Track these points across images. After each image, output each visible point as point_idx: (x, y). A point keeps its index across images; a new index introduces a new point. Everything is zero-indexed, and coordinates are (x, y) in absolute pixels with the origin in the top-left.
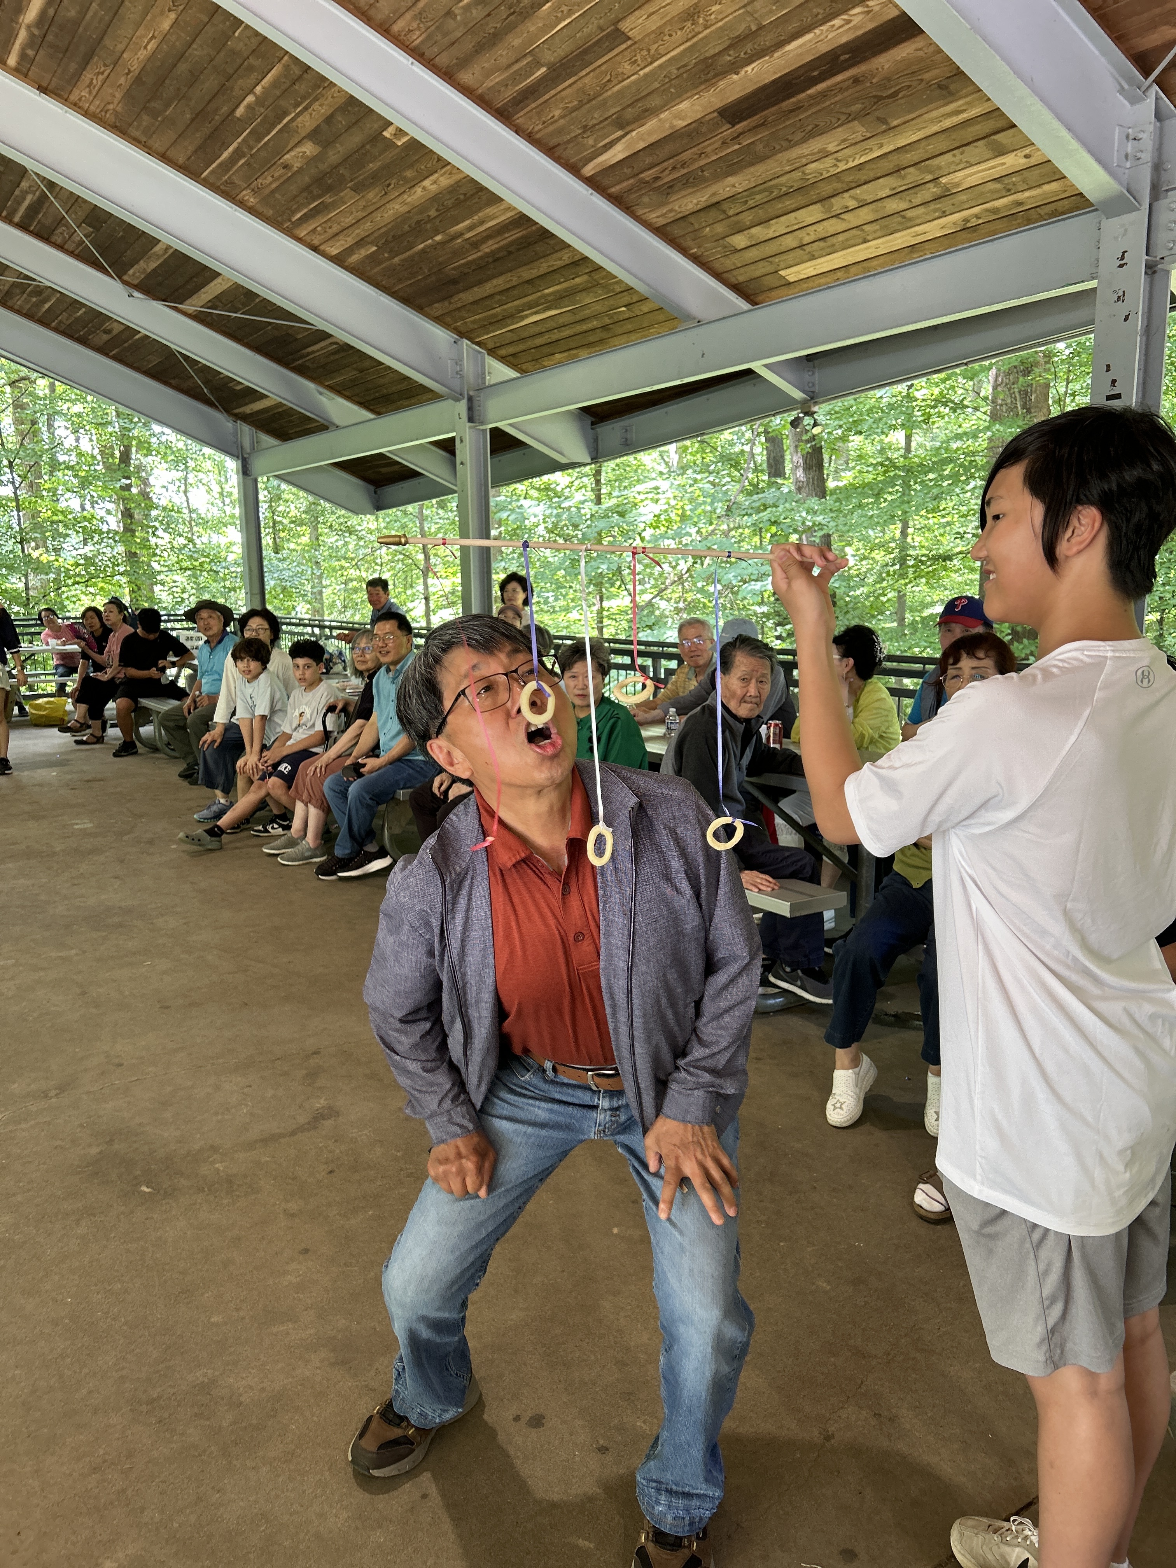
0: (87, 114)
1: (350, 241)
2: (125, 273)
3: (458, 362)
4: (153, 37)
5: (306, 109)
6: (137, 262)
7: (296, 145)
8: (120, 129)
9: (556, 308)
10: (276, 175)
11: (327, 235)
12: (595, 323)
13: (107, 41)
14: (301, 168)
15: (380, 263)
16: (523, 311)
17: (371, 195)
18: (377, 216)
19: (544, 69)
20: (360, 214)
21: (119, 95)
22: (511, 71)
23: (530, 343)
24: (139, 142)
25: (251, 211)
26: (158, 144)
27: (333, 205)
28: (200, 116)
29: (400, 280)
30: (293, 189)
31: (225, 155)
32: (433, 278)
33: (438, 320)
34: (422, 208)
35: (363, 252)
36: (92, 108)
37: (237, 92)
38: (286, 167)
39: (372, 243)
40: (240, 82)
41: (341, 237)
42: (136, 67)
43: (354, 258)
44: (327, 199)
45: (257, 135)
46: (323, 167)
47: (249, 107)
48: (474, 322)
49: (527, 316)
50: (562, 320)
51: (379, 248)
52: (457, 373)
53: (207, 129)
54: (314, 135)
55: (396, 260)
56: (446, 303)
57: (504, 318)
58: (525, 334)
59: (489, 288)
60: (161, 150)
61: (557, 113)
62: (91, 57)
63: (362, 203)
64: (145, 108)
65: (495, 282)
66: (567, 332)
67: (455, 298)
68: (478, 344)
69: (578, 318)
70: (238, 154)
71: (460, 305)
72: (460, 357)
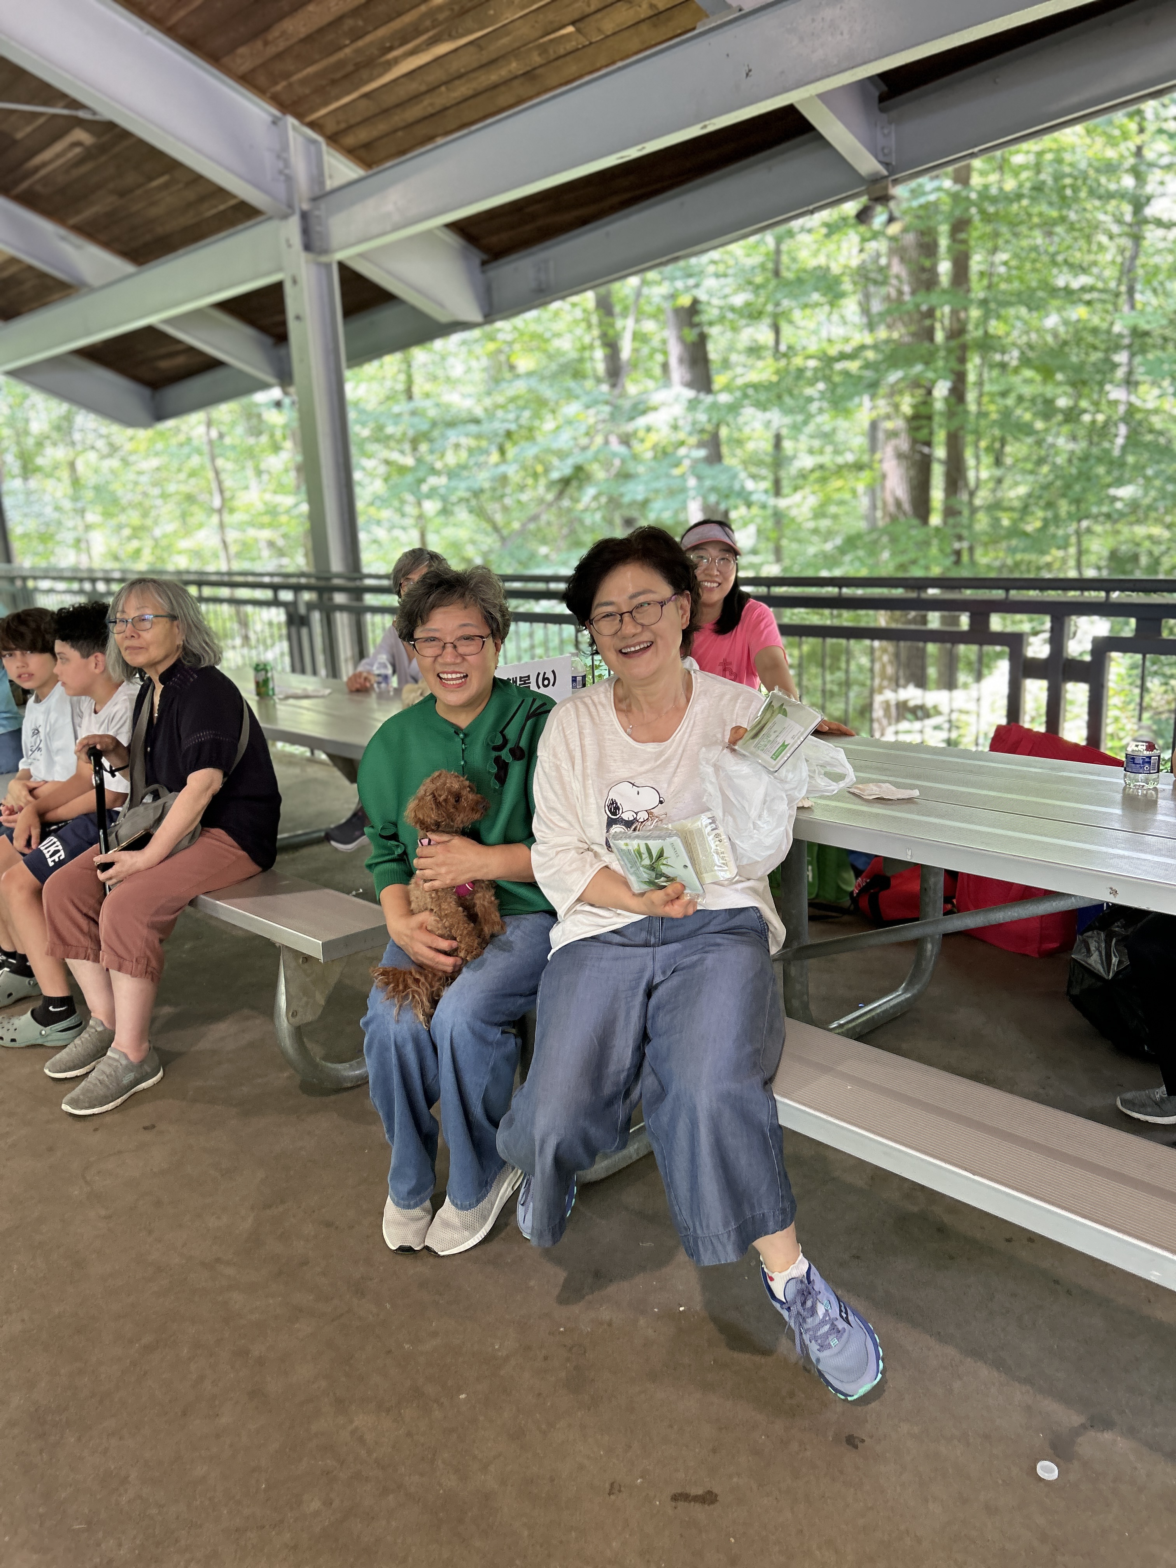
3: (282, 153)
9: (452, 37)
12: (515, 66)
16: (391, 49)
23: (399, 118)
33: (247, 80)
48: (303, 82)
49: (396, 61)
50: (457, 65)
52: (281, 172)
56: (259, 44)
57: (358, 67)
58: (390, 100)
66: (462, 90)
67: (275, 33)
68: (312, 125)
69: (485, 57)
71: (282, 45)
72: (285, 147)
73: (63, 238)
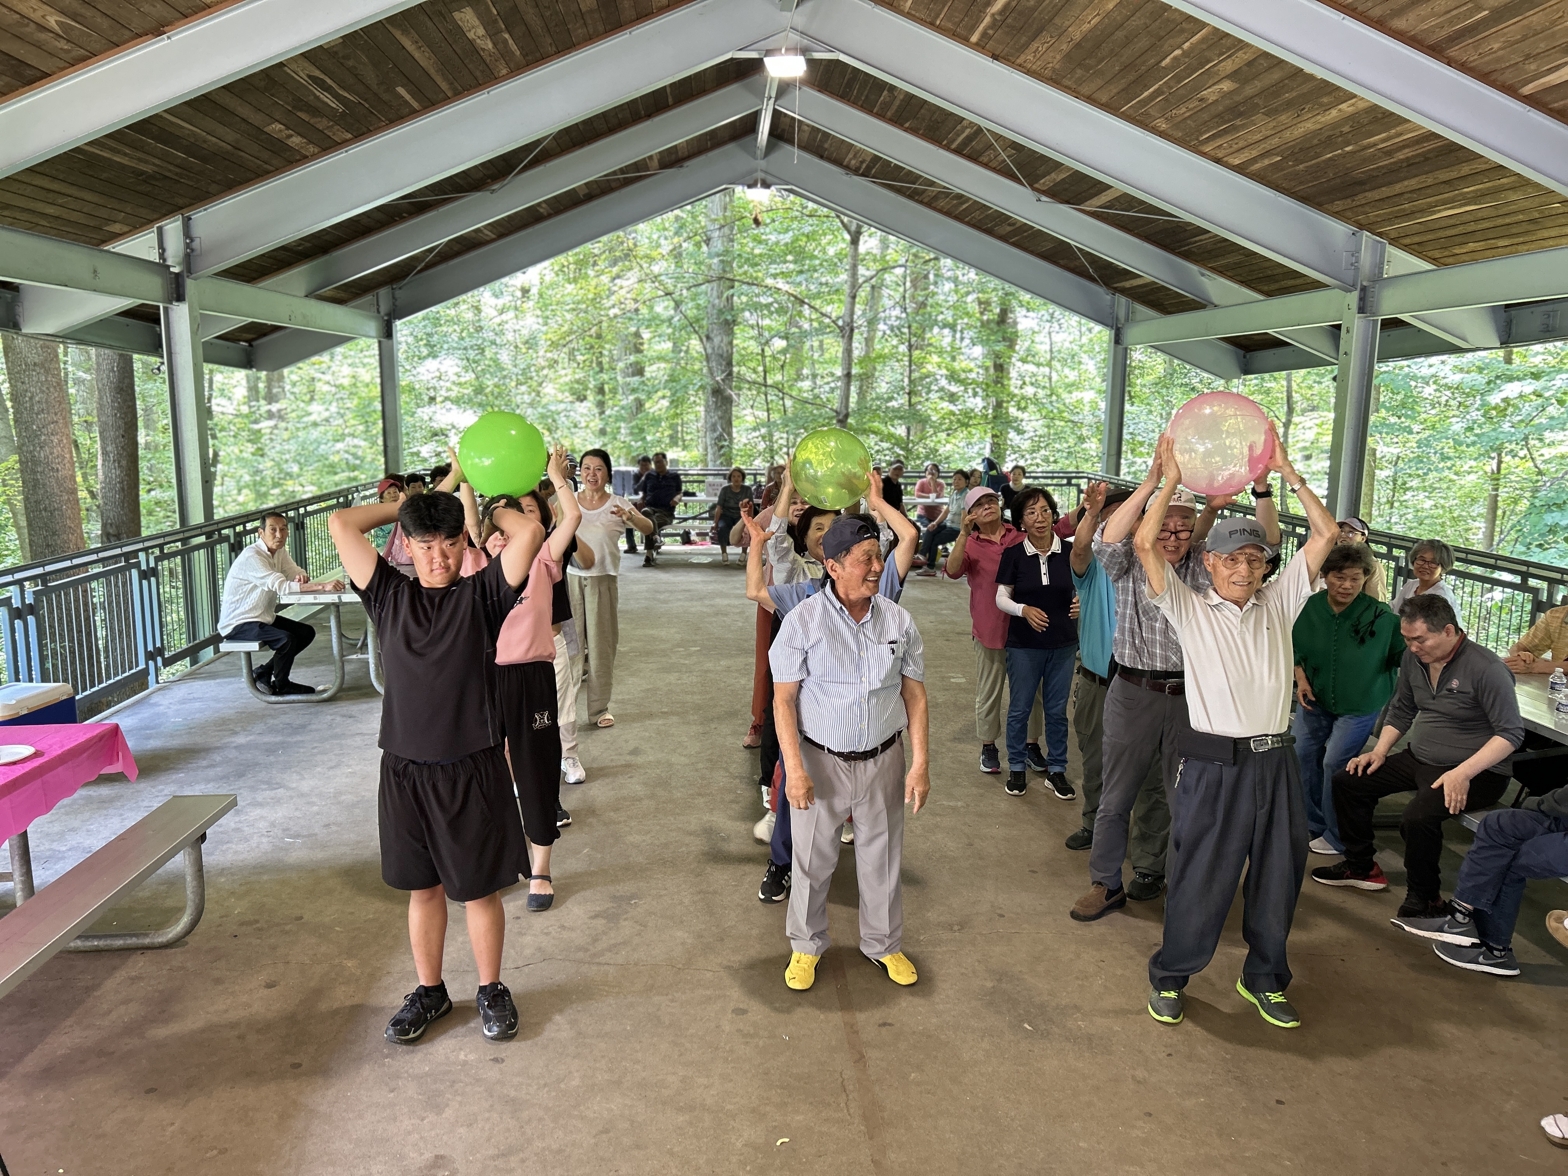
0: (1029, 72)
1: (1255, 153)
2: (1037, 181)
3: (1355, 253)
4: (1098, 14)
5: (1229, 56)
6: (1049, 174)
7: (1214, 84)
8: (1055, 81)
9: (1474, 204)
10: (1191, 106)
11: (1232, 150)
12: (1522, 217)
13: (1057, 20)
14: (1217, 100)
15: (1283, 170)
16: (1436, 206)
17: (1283, 117)
18: (1287, 135)
19: (1487, 12)
20: (1269, 133)
21: (1058, 57)
22: (1448, 16)
24: (1070, 88)
25: (1162, 134)
26: (1086, 90)
27: (1243, 127)
28: (1127, 68)
29: (1301, 183)
30: (1205, 116)
31: (1146, 94)
32: (1338, 181)
33: (1338, 215)
34: (1335, 125)
35: (1267, 162)
36: (1034, 67)
37: (1166, 47)
38: (1201, 100)
39: (1277, 155)
40: (1171, 41)
41: (1246, 150)
42: (1077, 37)
43: (1257, 166)
44: (1238, 122)
45: (1178, 78)
46: (1237, 98)
47: (1175, 58)
48: (1377, 216)
49: (1439, 211)
50: (1480, 215)
51: (1284, 158)
52: (1352, 264)
53: (1132, 77)
54: (1233, 76)
55: (1301, 167)
56: (1349, 200)
57: (1413, 213)
58: (1434, 227)
59: (1398, 188)
60: (1088, 93)
61: (1496, 46)
62: (1041, 32)
63: (1272, 124)
64: (1080, 65)
65: (1406, 183)
66: (1486, 225)
67: (1360, 196)
68: (1380, 235)
69: (1501, 212)
70: (1158, 92)
71: (1363, 202)
72: (1358, 251)
73: (1203, 275)
